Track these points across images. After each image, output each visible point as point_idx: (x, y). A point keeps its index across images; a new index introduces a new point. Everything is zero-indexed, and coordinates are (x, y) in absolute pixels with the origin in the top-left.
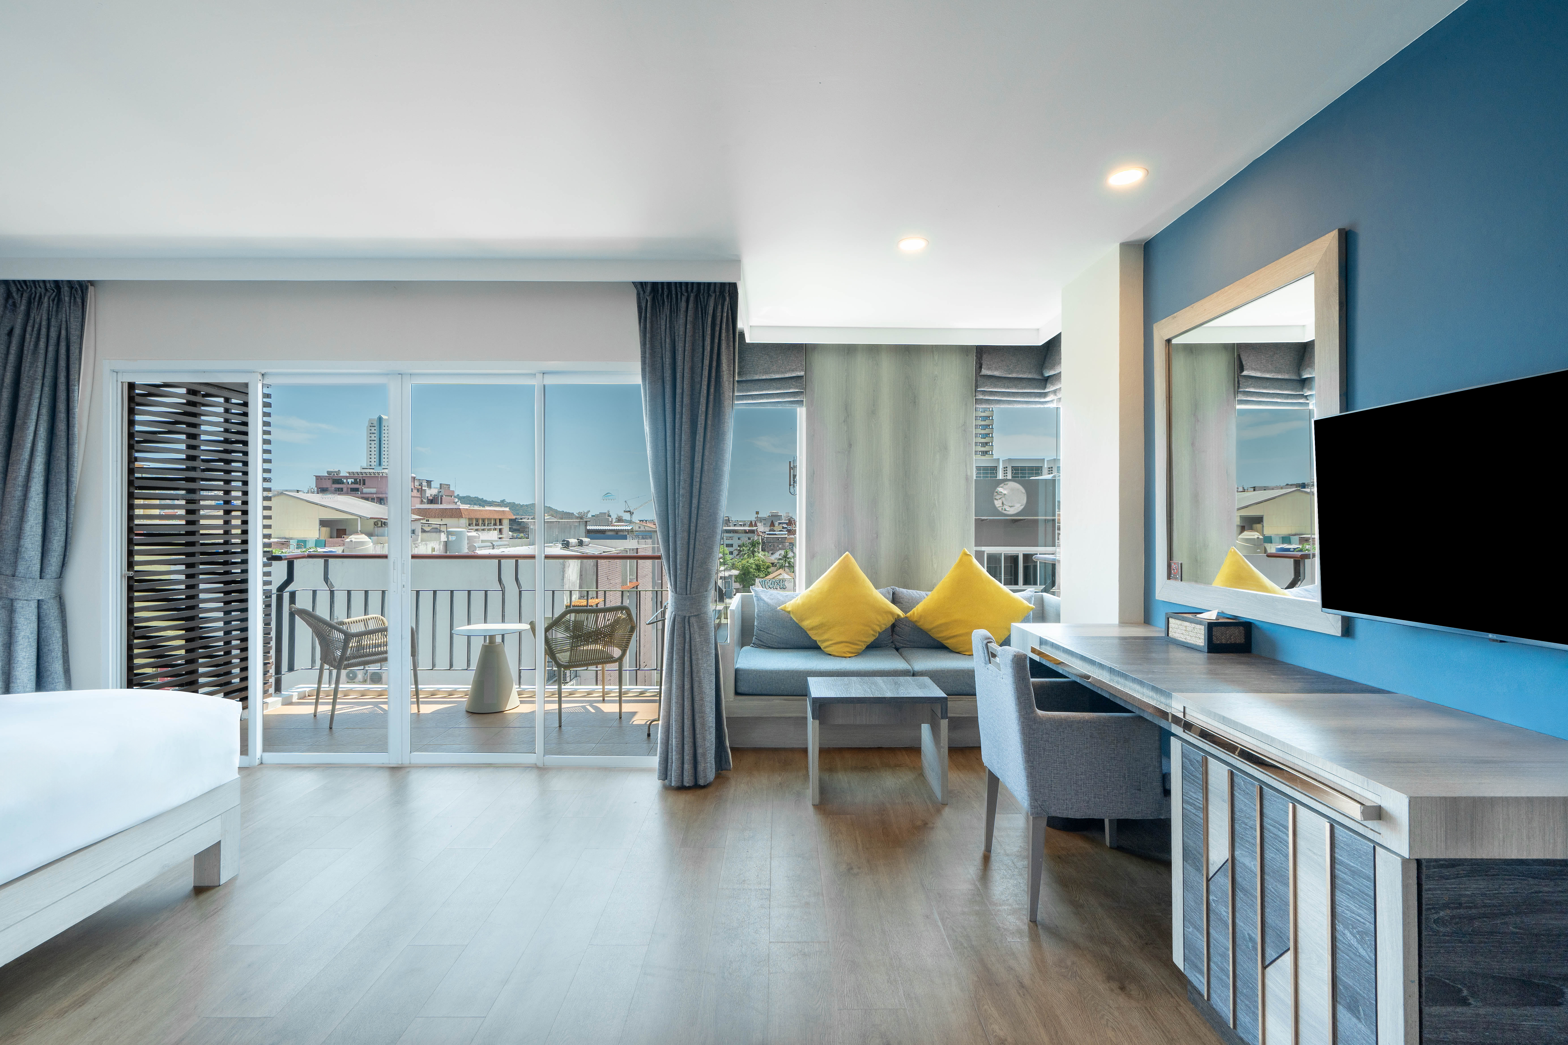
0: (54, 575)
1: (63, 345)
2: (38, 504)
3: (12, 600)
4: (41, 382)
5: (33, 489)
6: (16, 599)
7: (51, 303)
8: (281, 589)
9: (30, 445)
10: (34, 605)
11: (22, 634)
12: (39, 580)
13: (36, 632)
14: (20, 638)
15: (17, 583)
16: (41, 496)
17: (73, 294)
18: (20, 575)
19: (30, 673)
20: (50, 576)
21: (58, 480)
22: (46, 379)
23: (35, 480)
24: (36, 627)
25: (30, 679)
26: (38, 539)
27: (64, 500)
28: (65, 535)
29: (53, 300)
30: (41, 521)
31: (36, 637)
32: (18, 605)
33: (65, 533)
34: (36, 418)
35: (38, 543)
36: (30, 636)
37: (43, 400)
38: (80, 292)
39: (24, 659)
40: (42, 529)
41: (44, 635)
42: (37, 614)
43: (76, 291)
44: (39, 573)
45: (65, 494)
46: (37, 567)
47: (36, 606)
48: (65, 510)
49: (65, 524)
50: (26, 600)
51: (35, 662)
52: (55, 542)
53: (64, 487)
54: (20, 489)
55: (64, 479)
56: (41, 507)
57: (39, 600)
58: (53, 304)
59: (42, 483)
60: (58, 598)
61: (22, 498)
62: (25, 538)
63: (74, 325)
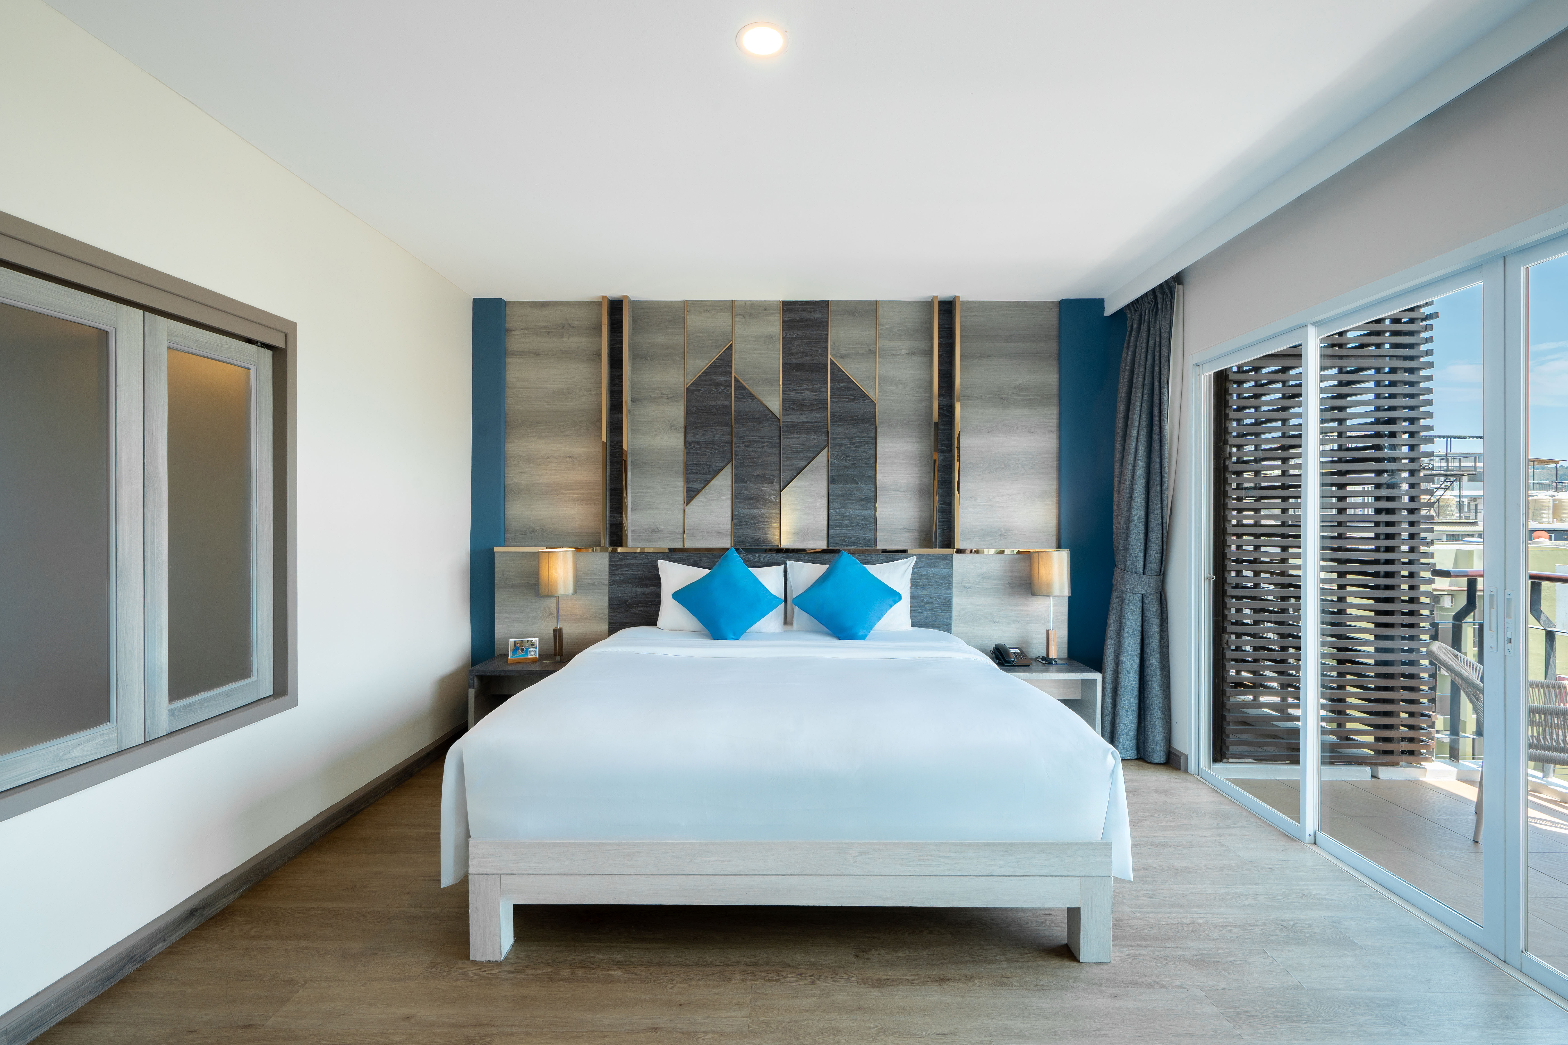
0: (1154, 572)
1: (1157, 350)
2: (1140, 505)
3: (1123, 592)
4: (1141, 390)
5: (1136, 491)
6: (1125, 591)
7: (1151, 314)
8: (1459, 617)
9: (1133, 450)
10: (1138, 598)
11: (1128, 623)
12: (1142, 576)
13: (1140, 624)
14: (1126, 627)
15: (1127, 577)
16: (1143, 497)
17: (1164, 299)
18: (1128, 570)
19: (1134, 660)
20: (1150, 573)
21: (1154, 481)
22: (1145, 387)
23: (1138, 483)
24: (1140, 619)
25: (1134, 666)
26: (1141, 537)
27: (1159, 500)
28: (1161, 534)
29: (1152, 311)
30: (1143, 520)
31: (1140, 629)
32: (1127, 596)
33: (1161, 532)
34: (1138, 424)
35: (1141, 541)
36: (1134, 626)
37: (1143, 407)
38: (1169, 295)
39: (1129, 647)
40: (1145, 528)
41: (1145, 628)
42: (1141, 607)
43: (1167, 294)
44: (1142, 569)
45: (1159, 495)
46: (1141, 563)
47: (1140, 599)
48: (1160, 510)
49: (1160, 523)
50: (1132, 593)
51: (1139, 652)
52: (1153, 540)
53: (1159, 488)
54: (1128, 491)
55: (1158, 479)
56: (1143, 508)
57: (1142, 594)
58: (1152, 314)
59: (1143, 485)
60: (1158, 595)
61: (1129, 500)
62: (1131, 536)
63: (1165, 330)
